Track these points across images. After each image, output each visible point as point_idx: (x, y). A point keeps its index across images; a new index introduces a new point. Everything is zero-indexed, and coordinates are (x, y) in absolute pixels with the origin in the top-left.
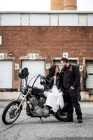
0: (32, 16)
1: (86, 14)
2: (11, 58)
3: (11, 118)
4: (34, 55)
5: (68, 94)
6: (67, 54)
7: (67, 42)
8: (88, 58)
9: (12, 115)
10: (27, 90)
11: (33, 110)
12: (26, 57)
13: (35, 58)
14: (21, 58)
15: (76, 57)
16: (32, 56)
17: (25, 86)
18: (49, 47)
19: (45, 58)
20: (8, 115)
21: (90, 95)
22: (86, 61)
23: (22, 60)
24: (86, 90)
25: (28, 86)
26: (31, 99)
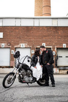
0: (22, 20)
1: (57, 18)
2: (9, 46)
3: (9, 84)
4: (24, 44)
5: (46, 68)
6: (45, 44)
7: (45, 36)
8: (58, 47)
9: (9, 82)
10: (19, 65)
11: (23, 78)
12: (19, 46)
13: (24, 47)
14: (15, 47)
15: (51, 45)
16: (23, 45)
17: (17, 63)
18: (33, 39)
19: (31, 46)
20: (6, 81)
21: (60, 70)
22: (57, 48)
23: (16, 48)
24: (57, 67)
25: (20, 63)
26: (22, 71)
